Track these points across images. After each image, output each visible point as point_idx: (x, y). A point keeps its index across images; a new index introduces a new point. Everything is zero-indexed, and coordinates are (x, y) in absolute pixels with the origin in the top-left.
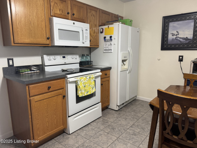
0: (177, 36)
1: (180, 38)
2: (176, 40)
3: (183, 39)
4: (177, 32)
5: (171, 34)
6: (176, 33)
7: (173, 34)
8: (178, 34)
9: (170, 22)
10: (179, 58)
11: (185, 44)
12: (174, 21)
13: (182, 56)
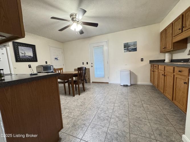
1: (27, 56)
2: (24, 57)
3: (29, 57)
4: (24, 52)
8: (25, 54)
9: (19, 46)
10: (29, 66)
11: (31, 59)
12: (21, 46)
13: (30, 65)
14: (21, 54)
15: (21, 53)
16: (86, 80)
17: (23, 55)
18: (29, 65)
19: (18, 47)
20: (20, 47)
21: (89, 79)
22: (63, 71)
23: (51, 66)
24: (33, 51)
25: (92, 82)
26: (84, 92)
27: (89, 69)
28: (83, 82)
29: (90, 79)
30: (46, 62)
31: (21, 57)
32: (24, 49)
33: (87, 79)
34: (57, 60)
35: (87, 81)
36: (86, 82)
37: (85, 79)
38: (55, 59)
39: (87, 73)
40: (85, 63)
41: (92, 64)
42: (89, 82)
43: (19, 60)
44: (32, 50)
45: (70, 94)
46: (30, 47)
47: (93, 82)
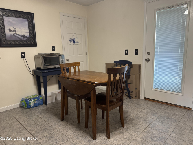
0: (15, 33)
1: (18, 35)
2: (14, 37)
3: (21, 36)
4: (14, 28)
5: (8, 29)
6: (13, 30)
7: (10, 30)
8: (16, 31)
9: (5, 16)
10: (22, 55)
11: (25, 41)
12: (9, 16)
13: (24, 53)
14: (8, 33)
15: (8, 31)
16: (129, 92)
17: (12, 33)
18: (22, 53)
19: (3, 18)
20: (6, 19)
21: (137, 91)
22: (80, 70)
23: (60, 56)
24: (29, 25)
25: (143, 98)
26: (122, 129)
27: (140, 66)
28: (120, 103)
29: (139, 91)
30: (53, 48)
31: (8, 39)
32: (13, 22)
33: (132, 88)
34: (74, 42)
35: (133, 95)
36: (130, 97)
37: (128, 90)
38: (71, 41)
39: (132, 76)
40: (131, 52)
41: (148, 53)
42: (138, 97)
43: (4, 43)
44: (27, 23)
45: (87, 126)
46: (24, 18)
47: (146, 99)
